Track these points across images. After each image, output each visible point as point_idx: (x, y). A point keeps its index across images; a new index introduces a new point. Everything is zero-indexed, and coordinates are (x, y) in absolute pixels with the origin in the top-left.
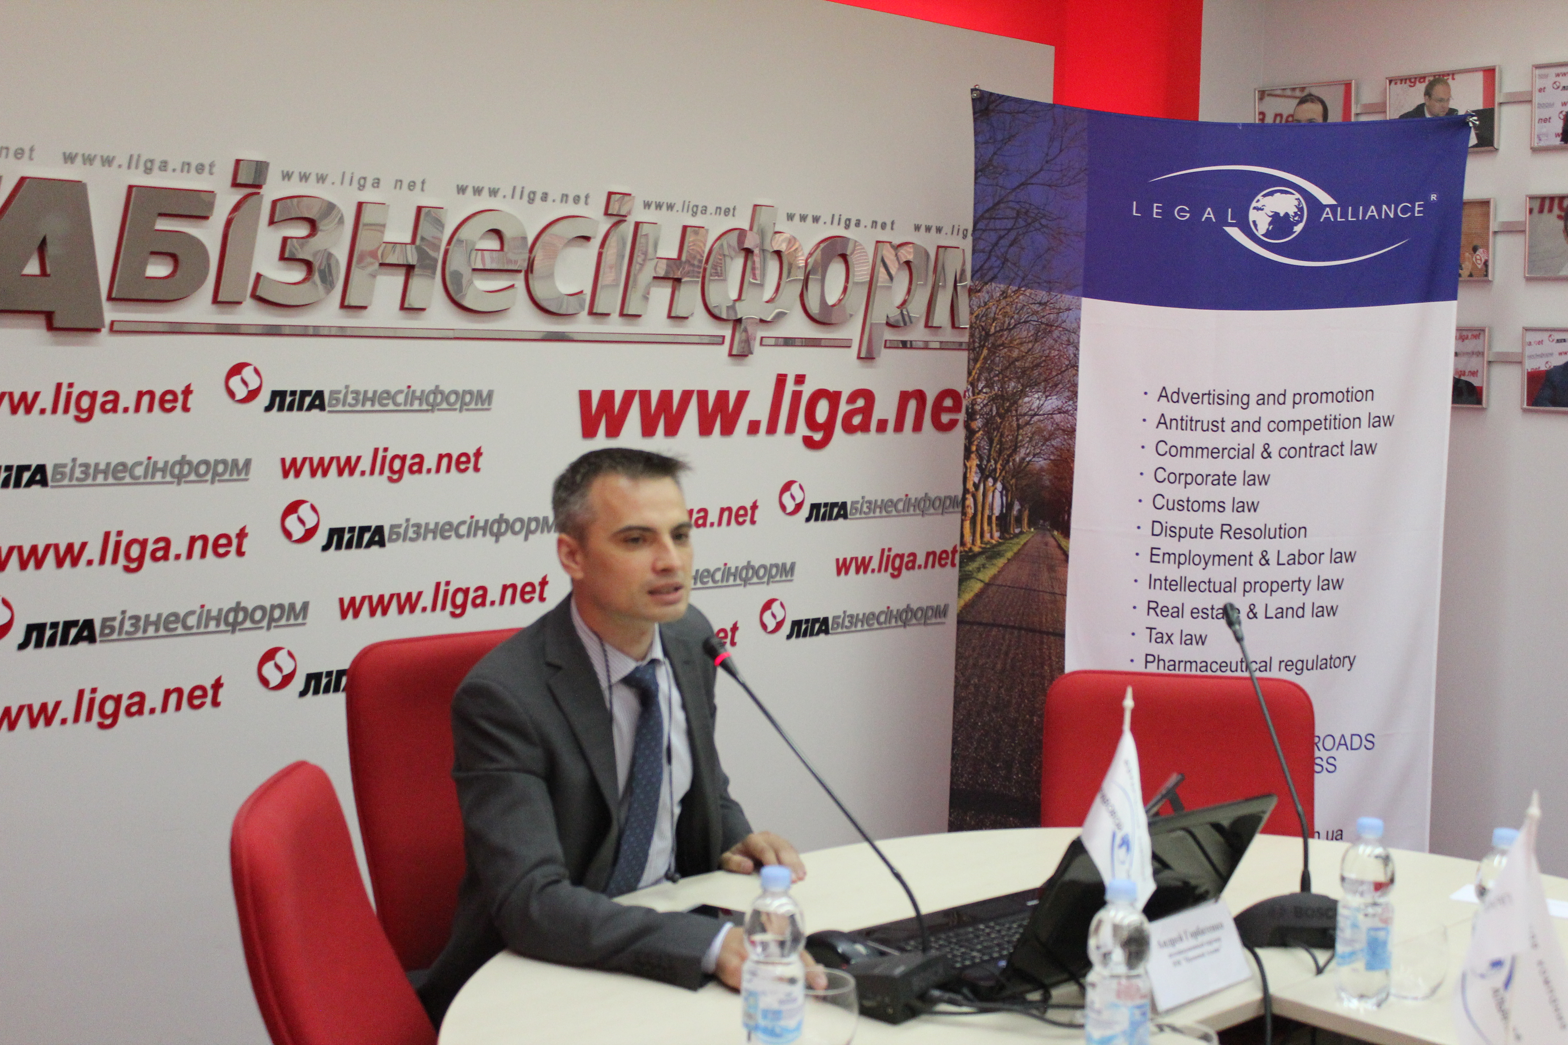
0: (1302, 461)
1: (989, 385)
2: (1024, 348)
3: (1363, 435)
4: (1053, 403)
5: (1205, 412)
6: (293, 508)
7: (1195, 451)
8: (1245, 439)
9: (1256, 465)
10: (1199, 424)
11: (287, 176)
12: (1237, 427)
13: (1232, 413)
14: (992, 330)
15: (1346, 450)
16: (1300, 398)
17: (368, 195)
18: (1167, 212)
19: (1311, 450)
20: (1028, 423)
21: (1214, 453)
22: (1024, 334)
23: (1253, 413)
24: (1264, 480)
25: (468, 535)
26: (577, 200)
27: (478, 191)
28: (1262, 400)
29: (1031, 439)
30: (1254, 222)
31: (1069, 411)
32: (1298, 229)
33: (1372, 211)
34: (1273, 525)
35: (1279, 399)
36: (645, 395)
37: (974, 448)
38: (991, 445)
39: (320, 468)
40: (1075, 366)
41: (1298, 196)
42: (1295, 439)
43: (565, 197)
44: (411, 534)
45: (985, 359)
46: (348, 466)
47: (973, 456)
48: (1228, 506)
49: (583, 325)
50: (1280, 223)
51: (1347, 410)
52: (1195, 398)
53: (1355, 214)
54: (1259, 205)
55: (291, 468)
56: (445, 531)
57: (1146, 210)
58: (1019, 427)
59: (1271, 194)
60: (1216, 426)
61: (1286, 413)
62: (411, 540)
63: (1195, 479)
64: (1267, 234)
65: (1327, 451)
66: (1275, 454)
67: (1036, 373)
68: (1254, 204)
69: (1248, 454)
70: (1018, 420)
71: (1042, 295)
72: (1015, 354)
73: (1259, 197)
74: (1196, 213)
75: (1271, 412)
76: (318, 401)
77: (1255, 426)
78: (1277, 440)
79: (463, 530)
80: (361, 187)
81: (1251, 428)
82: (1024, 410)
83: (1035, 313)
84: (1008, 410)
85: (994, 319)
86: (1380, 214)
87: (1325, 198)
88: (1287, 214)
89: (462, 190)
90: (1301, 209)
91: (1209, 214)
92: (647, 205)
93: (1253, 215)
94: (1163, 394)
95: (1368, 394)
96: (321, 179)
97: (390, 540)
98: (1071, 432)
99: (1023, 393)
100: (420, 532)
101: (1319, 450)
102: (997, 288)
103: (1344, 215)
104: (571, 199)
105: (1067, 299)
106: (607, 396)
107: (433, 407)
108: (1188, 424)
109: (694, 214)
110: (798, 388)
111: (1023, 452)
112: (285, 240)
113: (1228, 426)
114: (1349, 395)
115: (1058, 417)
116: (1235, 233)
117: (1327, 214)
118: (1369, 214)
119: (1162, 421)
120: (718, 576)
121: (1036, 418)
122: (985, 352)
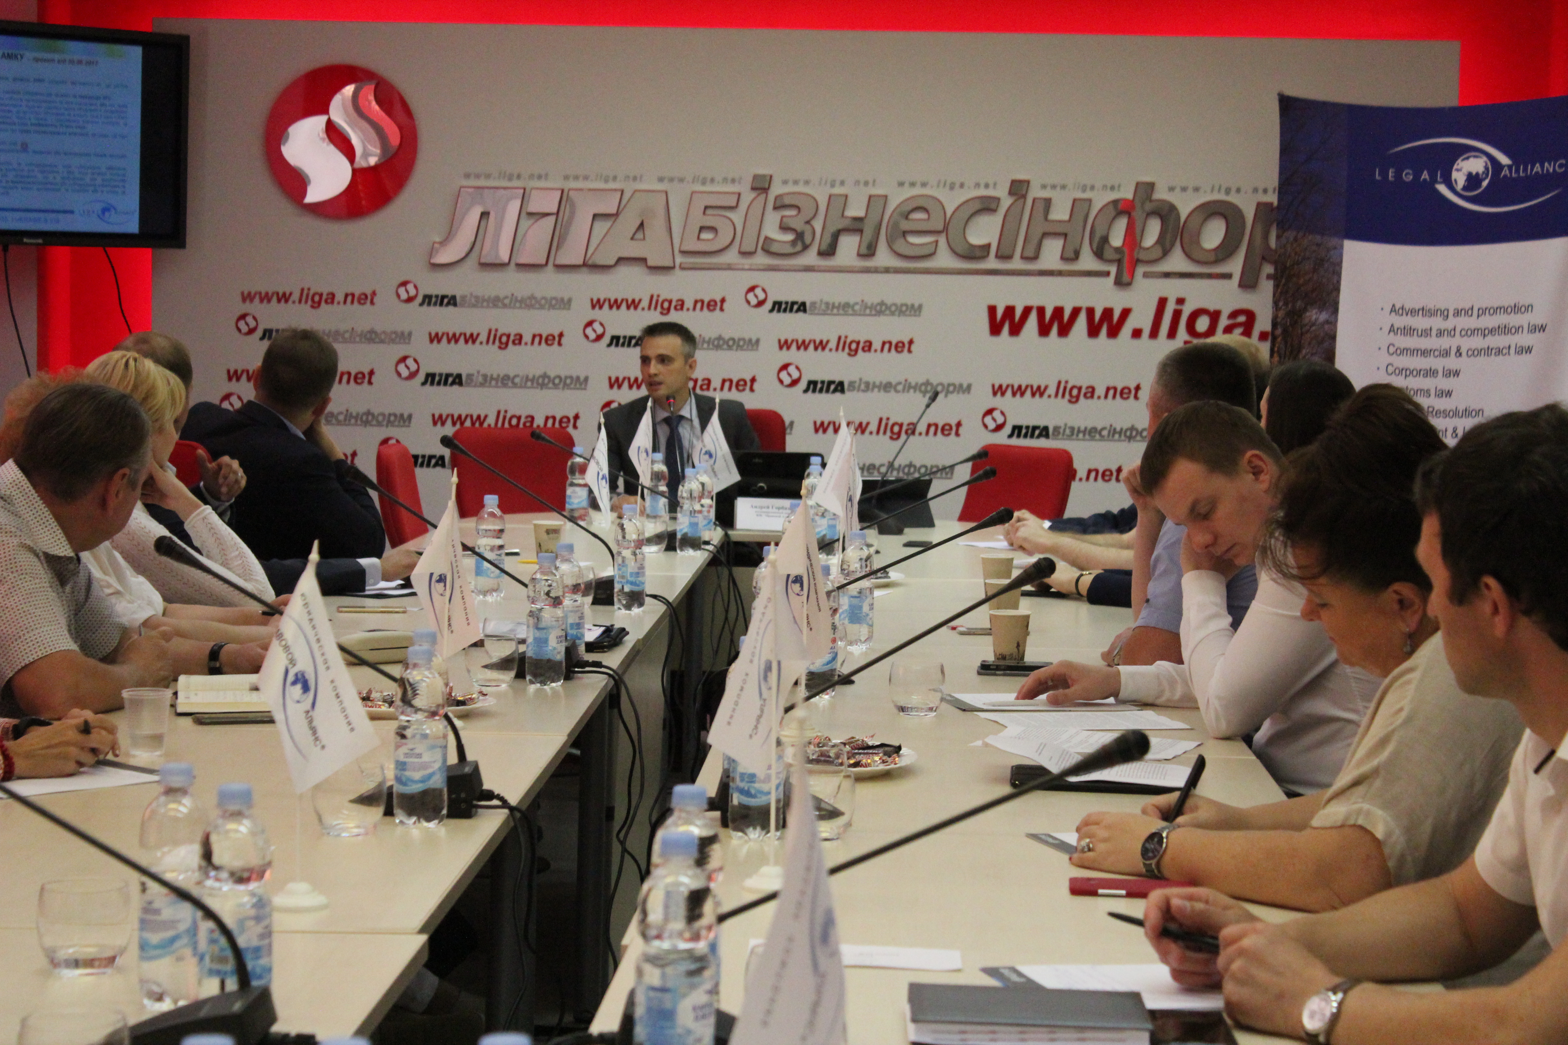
0: (1482, 360)
1: (1286, 304)
2: (1307, 277)
3: (1524, 339)
4: (1323, 316)
5: (1421, 323)
6: (785, 367)
7: (1413, 352)
8: (1445, 343)
9: (1452, 363)
10: (1415, 332)
11: (785, 182)
12: (1440, 333)
13: (1437, 323)
14: (1288, 264)
15: (1512, 350)
16: (1483, 312)
17: (837, 190)
18: (1398, 175)
19: (1488, 351)
20: (1308, 331)
21: (1425, 353)
22: (1307, 267)
23: (1449, 324)
24: (1457, 373)
25: (904, 390)
26: (987, 186)
27: (913, 184)
28: (1457, 313)
29: (1310, 344)
30: (1456, 181)
31: (1333, 323)
32: (1485, 183)
33: (1537, 168)
34: (1461, 408)
35: (1468, 312)
36: (1041, 311)
37: (1276, 349)
38: (1286, 347)
39: (803, 345)
40: (1338, 289)
41: (1485, 159)
42: (1478, 342)
43: (977, 185)
44: (863, 387)
45: (1284, 285)
46: (821, 345)
47: (1275, 355)
48: (1433, 392)
49: (992, 263)
50: (1473, 180)
51: (1514, 320)
52: (1413, 312)
53: (1525, 170)
54: (1459, 167)
55: (785, 345)
56: (887, 387)
57: (1385, 174)
58: (1302, 334)
59: (1467, 158)
60: (1427, 333)
61: (1472, 322)
62: (863, 391)
63: (1411, 372)
64: (1465, 188)
65: (1499, 352)
66: (1464, 354)
67: (1314, 295)
68: (1455, 167)
69: (1446, 353)
70: (1301, 329)
71: (1318, 238)
72: (1301, 281)
73: (1459, 161)
74: (1417, 175)
75: (1463, 322)
76: (802, 307)
77: (1451, 333)
78: (1467, 344)
79: (900, 388)
80: (833, 186)
81: (1449, 333)
82: (1306, 321)
83: (1314, 251)
84: (1296, 322)
85: (1289, 256)
86: (1543, 170)
87: (1504, 160)
88: (1477, 174)
89: (901, 184)
90: (1487, 168)
91: (1425, 175)
92: (1044, 187)
93: (1455, 175)
94: (1393, 310)
95: (1529, 308)
96: (807, 182)
97: (849, 390)
98: (1333, 338)
99: (1305, 310)
100: (868, 387)
101: (1494, 351)
102: (1291, 235)
103: (1517, 171)
104: (982, 186)
105: (1334, 241)
106: (1010, 311)
107: (879, 313)
108: (1408, 331)
109: (1084, 191)
110: (1179, 307)
111: (1304, 352)
112: (782, 217)
113: (1434, 332)
114: (1516, 309)
115: (1326, 327)
116: (1442, 188)
117: (1505, 172)
118: (1535, 170)
119: (1392, 329)
120: (1105, 433)
121: (1314, 328)
122: (1284, 281)
